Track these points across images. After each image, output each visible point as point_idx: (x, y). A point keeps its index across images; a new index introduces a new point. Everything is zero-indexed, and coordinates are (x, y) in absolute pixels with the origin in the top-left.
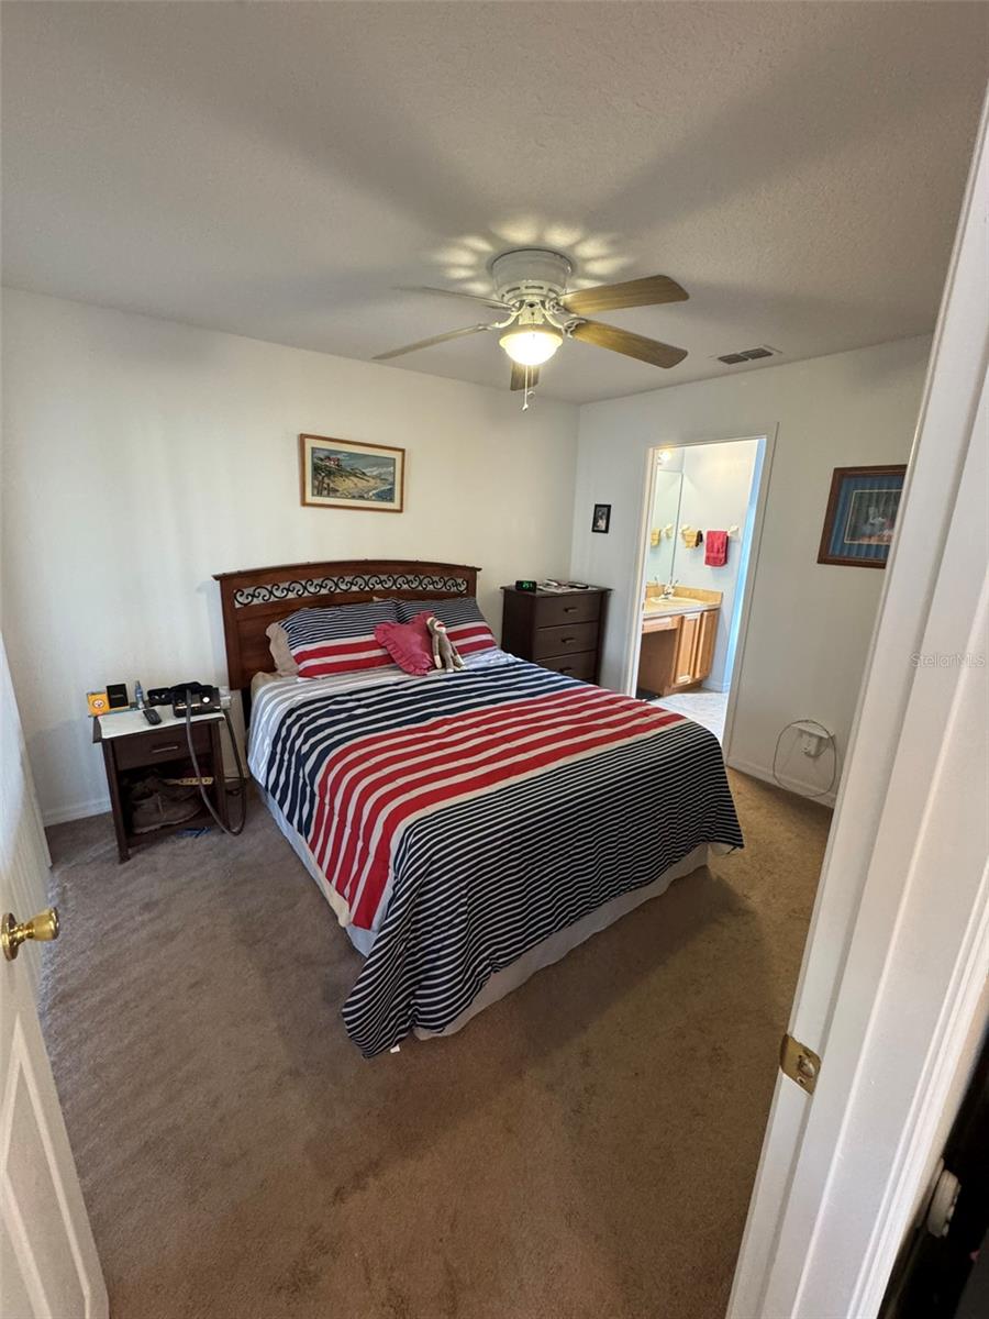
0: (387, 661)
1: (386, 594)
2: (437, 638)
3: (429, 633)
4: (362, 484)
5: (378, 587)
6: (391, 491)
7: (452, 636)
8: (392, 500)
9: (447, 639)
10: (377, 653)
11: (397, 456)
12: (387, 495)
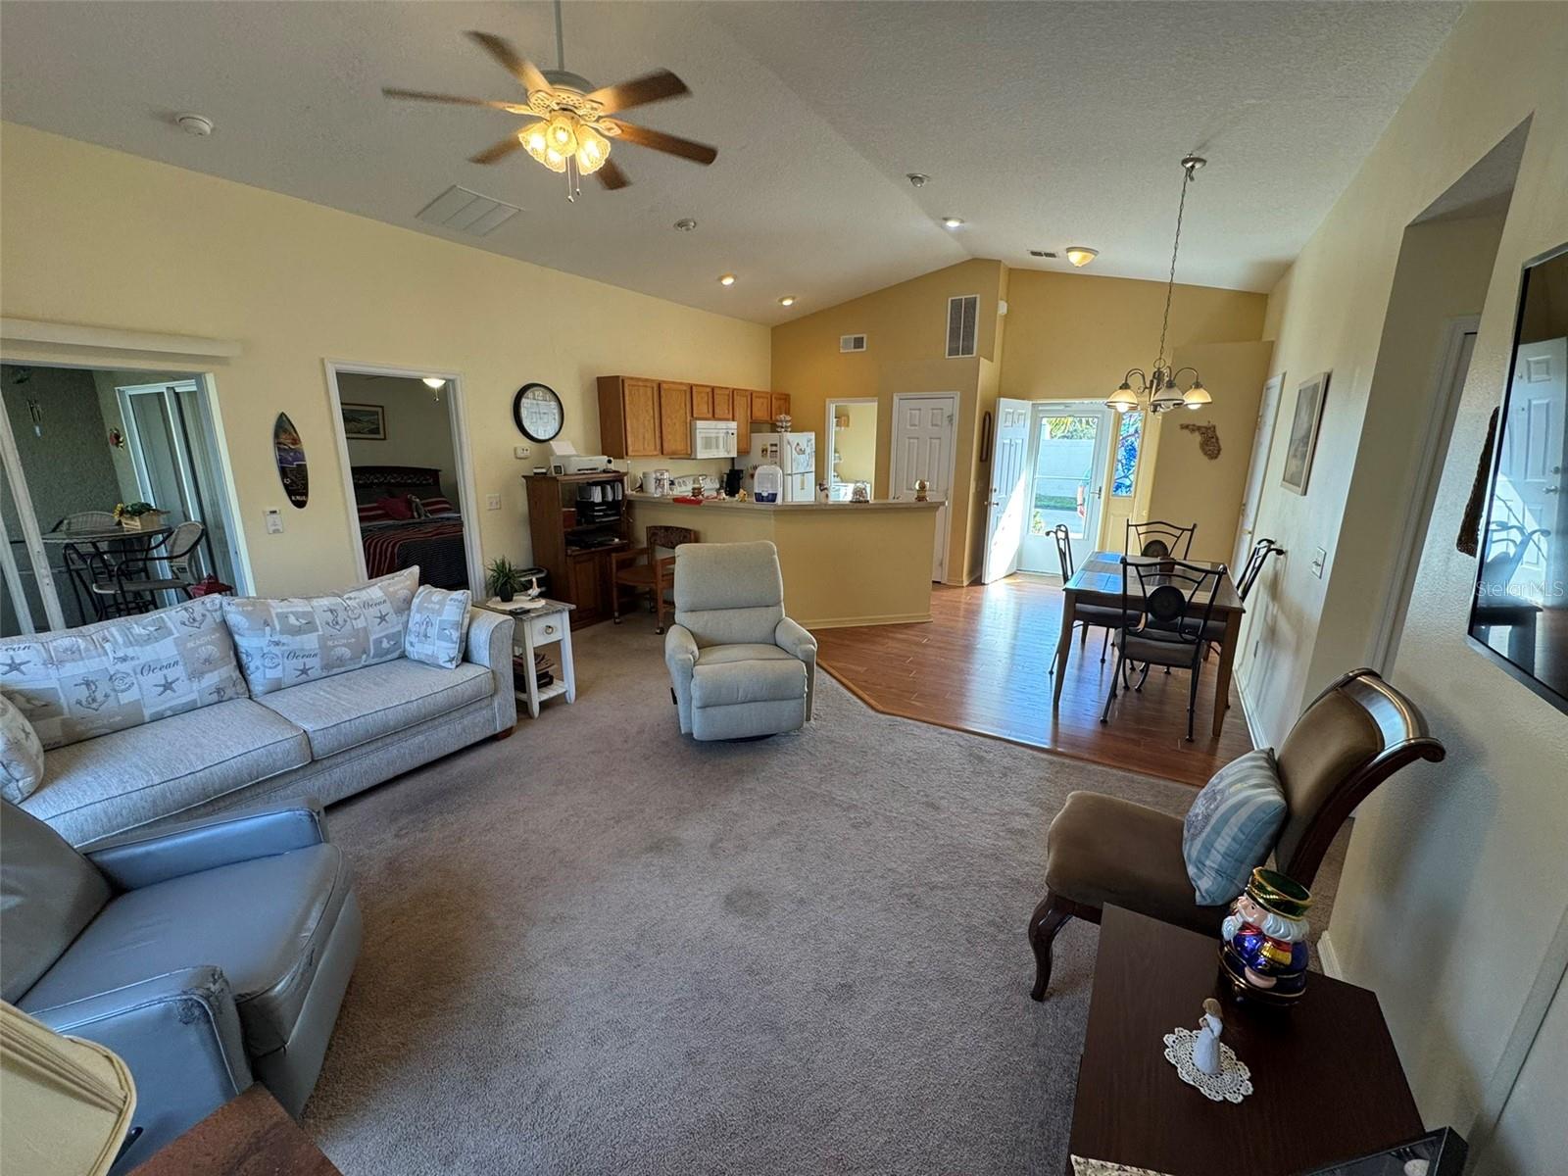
0: (386, 516)
1: (379, 485)
2: (414, 505)
3: (409, 503)
4: (359, 425)
5: (376, 481)
6: (378, 428)
7: (424, 505)
8: (379, 433)
9: (421, 507)
10: (380, 512)
11: (380, 410)
12: (376, 431)
